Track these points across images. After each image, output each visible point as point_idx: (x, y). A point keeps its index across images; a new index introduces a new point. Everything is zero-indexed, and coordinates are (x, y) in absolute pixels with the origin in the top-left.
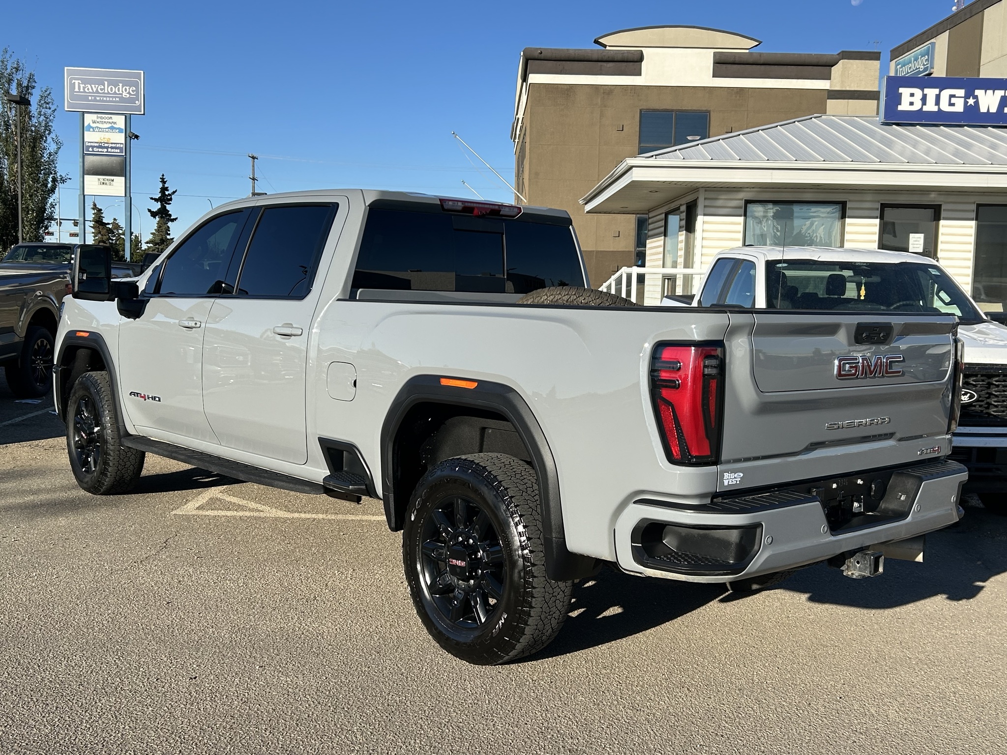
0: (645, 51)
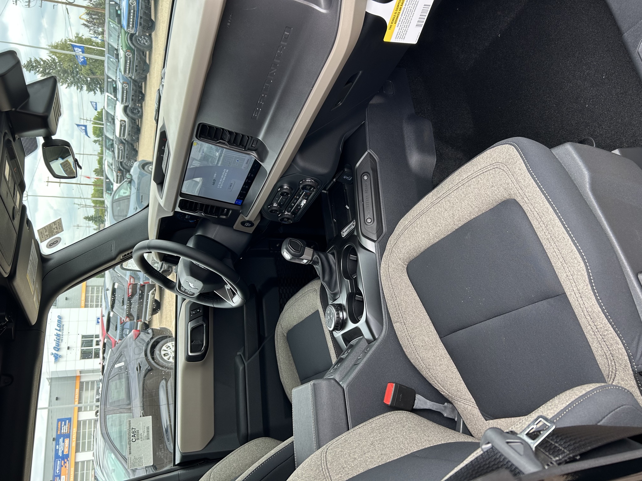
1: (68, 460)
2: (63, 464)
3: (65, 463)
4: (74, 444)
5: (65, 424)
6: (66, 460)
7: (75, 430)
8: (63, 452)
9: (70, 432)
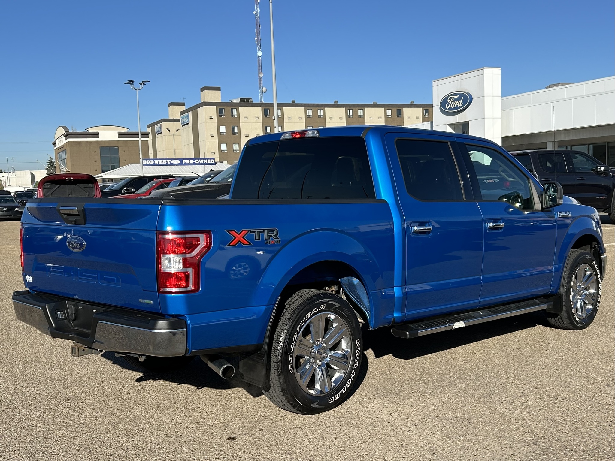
0: (99, 132)
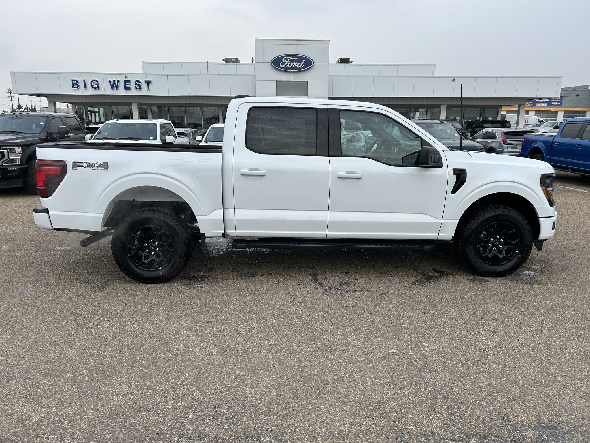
1: (532, 105)
2: (530, 102)
3: (530, 104)
4: (542, 109)
5: (558, 102)
6: (532, 104)
7: (552, 109)
8: (539, 102)
9: (551, 106)
